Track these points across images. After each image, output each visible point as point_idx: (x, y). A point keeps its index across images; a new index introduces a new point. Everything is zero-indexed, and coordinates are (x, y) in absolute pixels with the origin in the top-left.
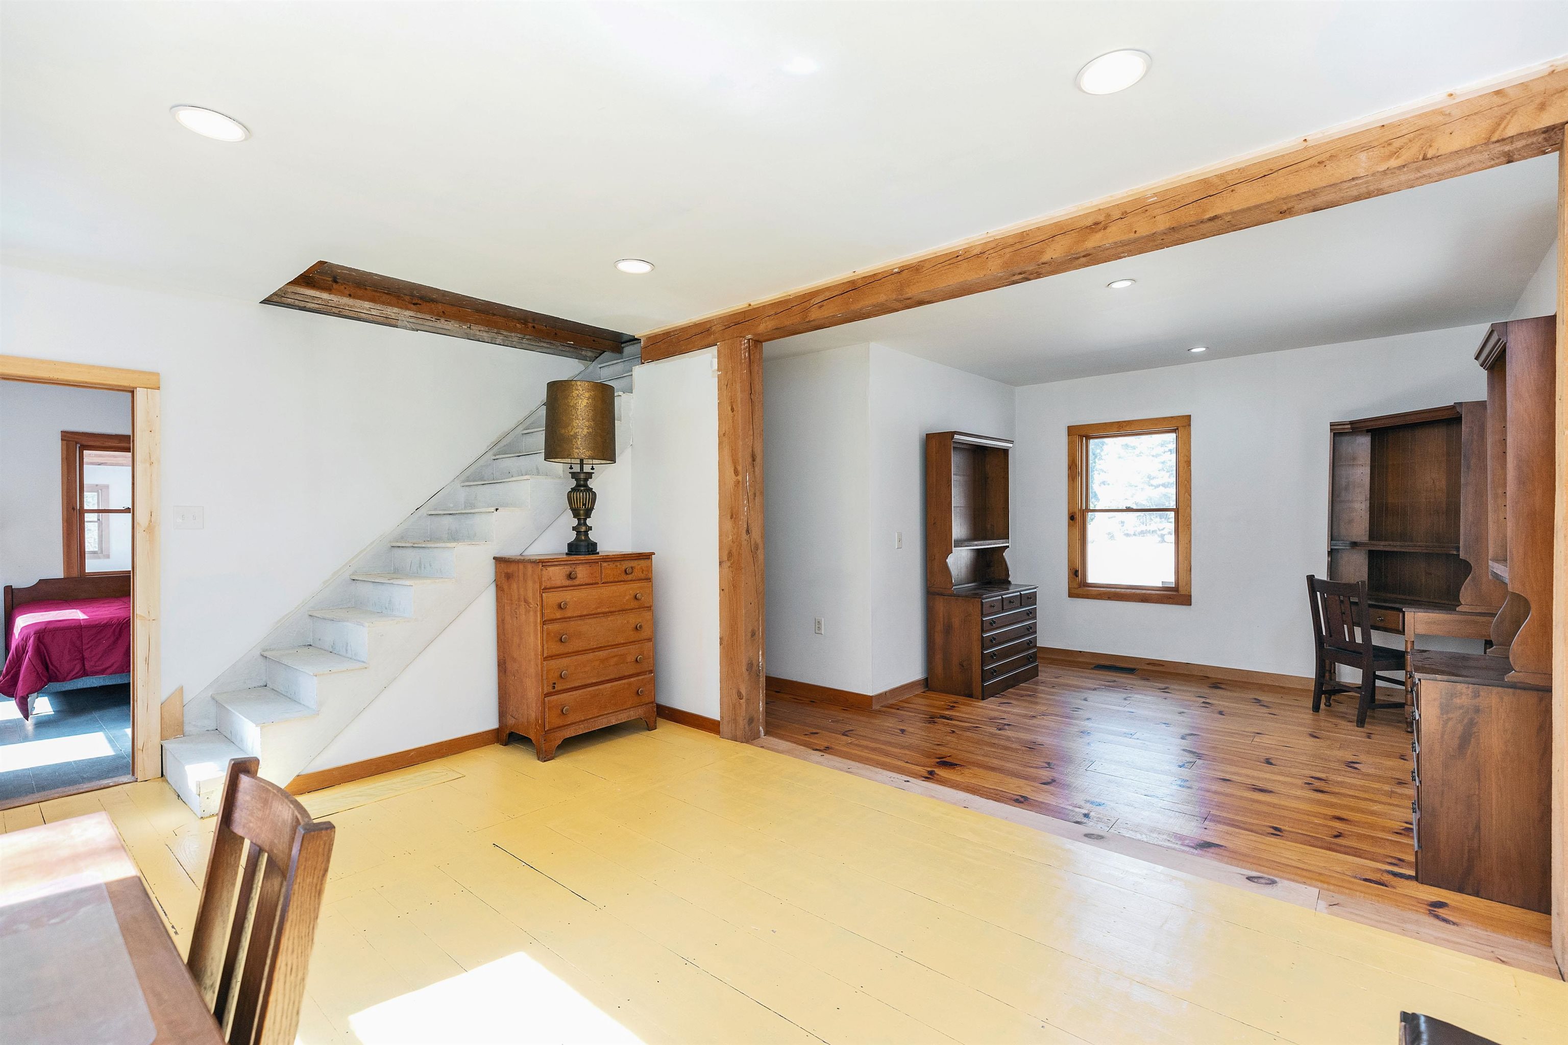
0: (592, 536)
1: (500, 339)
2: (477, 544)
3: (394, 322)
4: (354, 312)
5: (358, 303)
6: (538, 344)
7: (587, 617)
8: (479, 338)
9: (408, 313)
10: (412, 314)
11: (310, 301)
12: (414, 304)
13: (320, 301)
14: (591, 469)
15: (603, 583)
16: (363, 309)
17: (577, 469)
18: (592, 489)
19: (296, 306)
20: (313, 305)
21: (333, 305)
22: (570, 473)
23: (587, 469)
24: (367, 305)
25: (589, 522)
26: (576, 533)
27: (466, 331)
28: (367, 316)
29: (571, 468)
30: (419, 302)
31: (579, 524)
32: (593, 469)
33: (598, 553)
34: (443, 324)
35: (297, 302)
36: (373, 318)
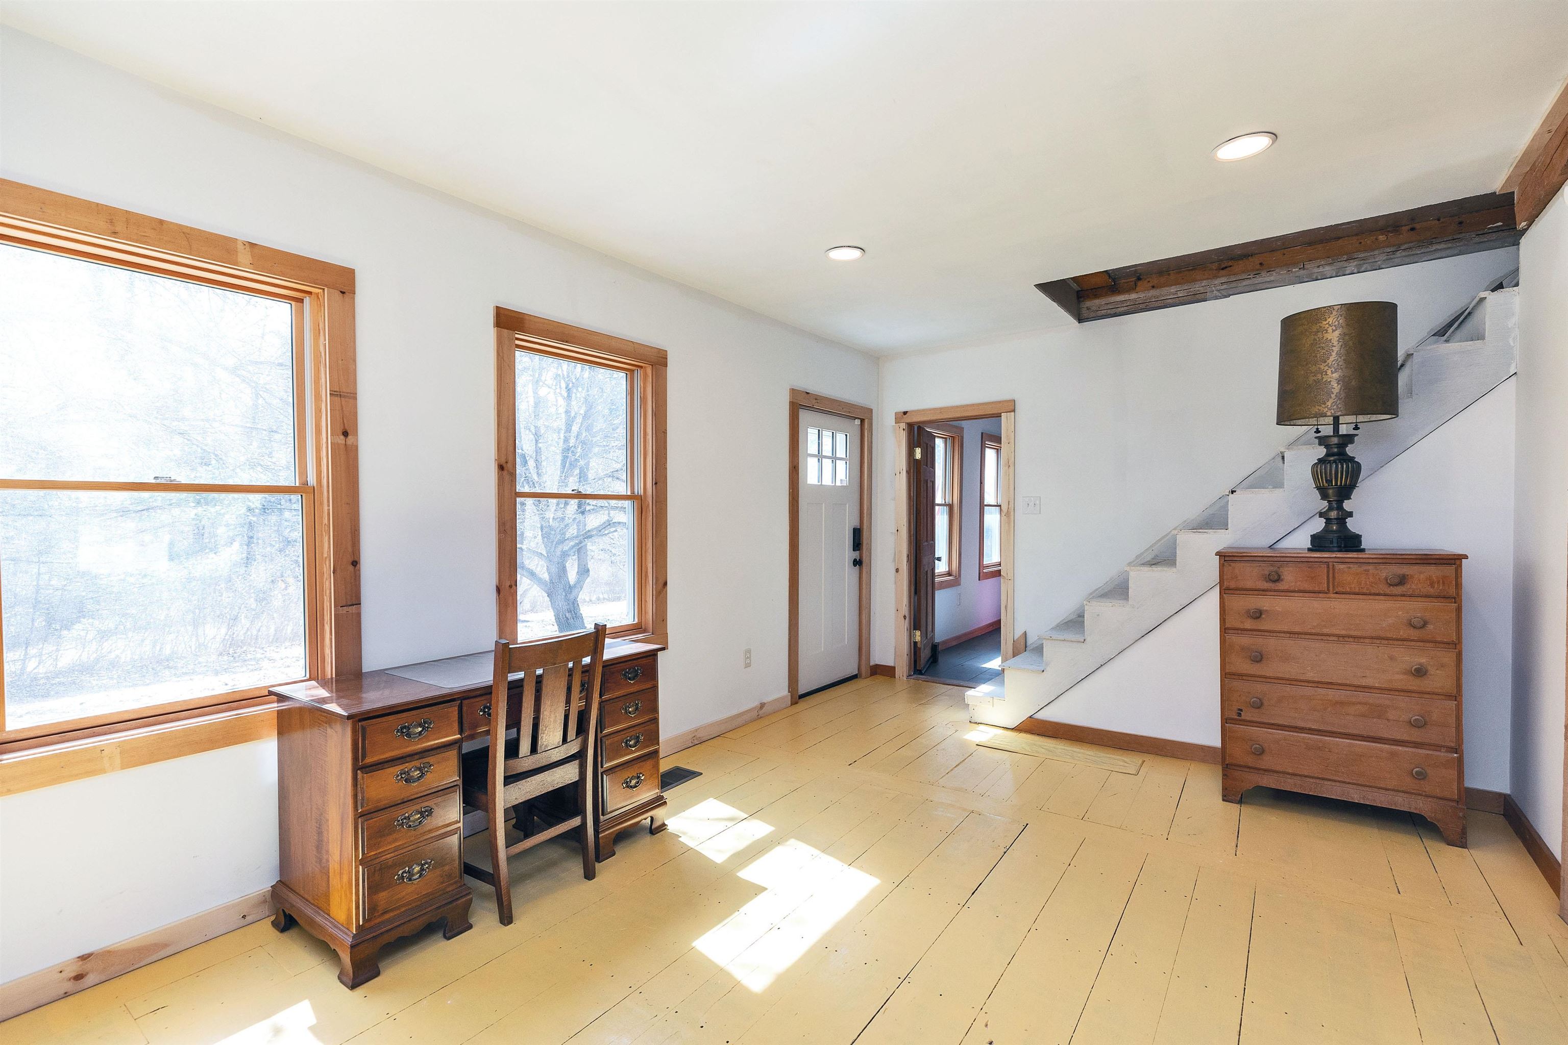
0: (1352, 525)
1: (1352, 266)
2: (1205, 532)
3: (1202, 296)
4: (1160, 302)
5: (1165, 290)
6: (1428, 250)
7: (1303, 636)
8: (1317, 277)
9: (1217, 282)
10: (1224, 280)
11: (1119, 306)
12: (1223, 269)
13: (1129, 303)
14: (1354, 429)
15: (1336, 593)
16: (1170, 295)
17: (1327, 430)
18: (1354, 458)
19: (1108, 315)
20: (1123, 309)
21: (1140, 302)
22: (1316, 438)
23: (1344, 430)
24: (1173, 289)
25: (1347, 505)
26: (1325, 520)
27: (1297, 274)
28: (1174, 300)
29: (1318, 431)
30: (1230, 263)
31: (1330, 509)
32: (1356, 428)
33: (1363, 550)
34: (1265, 277)
35: (1109, 311)
36: (1180, 301)
